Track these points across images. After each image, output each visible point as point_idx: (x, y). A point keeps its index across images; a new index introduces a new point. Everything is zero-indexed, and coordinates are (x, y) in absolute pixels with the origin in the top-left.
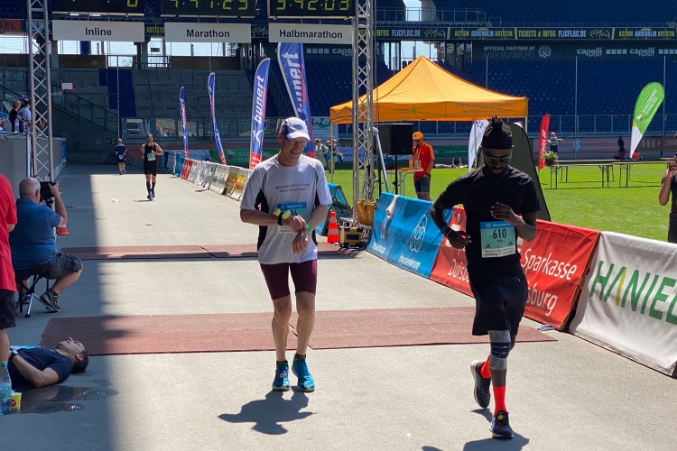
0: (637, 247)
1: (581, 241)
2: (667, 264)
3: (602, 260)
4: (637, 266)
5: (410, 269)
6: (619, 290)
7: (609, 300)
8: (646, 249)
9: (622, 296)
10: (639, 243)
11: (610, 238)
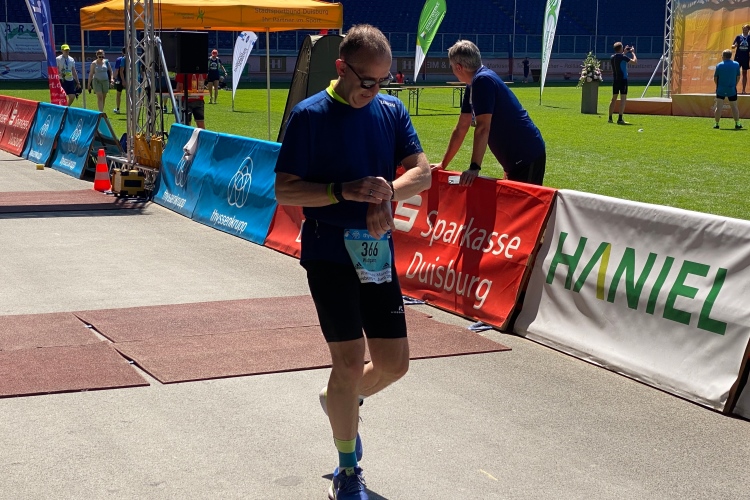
0: (628, 214)
1: (524, 202)
2: (687, 243)
3: (565, 231)
4: (630, 242)
5: (231, 231)
6: (602, 276)
7: (584, 290)
8: (646, 218)
9: (608, 284)
10: (630, 208)
11: (574, 199)
